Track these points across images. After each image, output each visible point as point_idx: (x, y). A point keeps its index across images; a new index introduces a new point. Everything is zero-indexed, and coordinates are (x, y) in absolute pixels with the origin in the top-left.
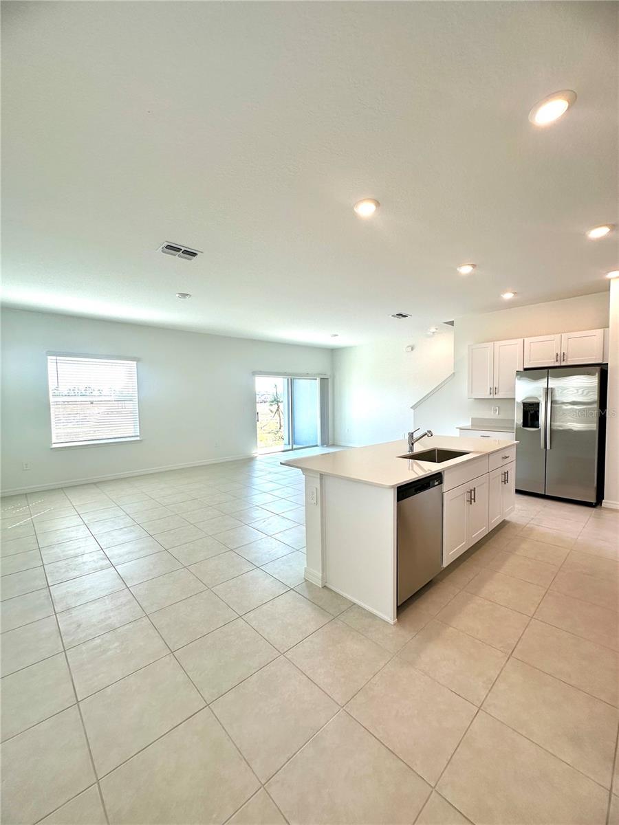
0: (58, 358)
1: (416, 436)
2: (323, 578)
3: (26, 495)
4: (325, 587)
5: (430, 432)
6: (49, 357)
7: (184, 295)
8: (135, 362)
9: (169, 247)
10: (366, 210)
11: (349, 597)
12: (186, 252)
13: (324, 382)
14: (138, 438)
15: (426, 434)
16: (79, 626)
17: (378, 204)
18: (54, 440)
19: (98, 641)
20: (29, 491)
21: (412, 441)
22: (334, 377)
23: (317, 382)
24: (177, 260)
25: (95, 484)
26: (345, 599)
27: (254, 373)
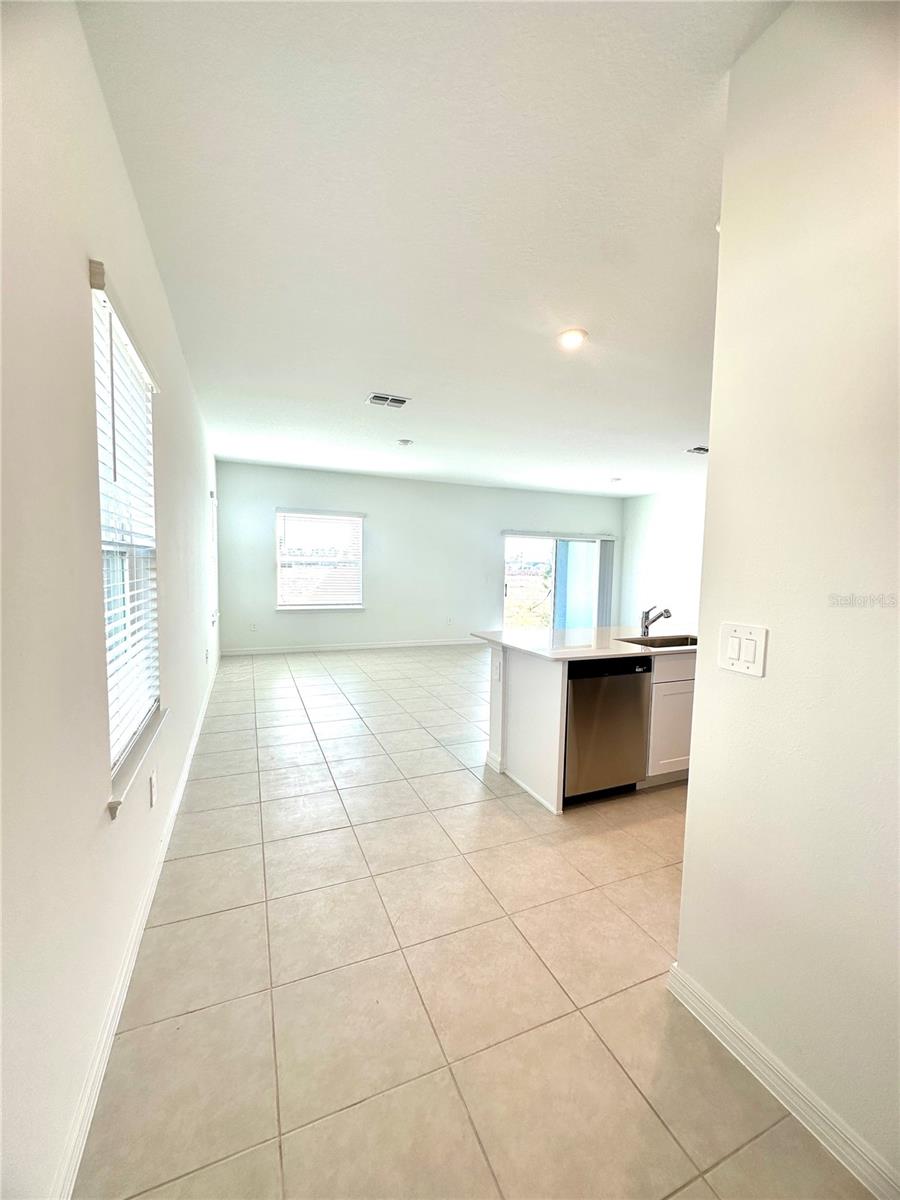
0: (286, 514)
1: (652, 616)
2: (502, 764)
3: (252, 656)
4: (504, 773)
5: (667, 611)
6: (278, 514)
7: (406, 442)
8: (361, 519)
9: (376, 398)
10: (572, 341)
11: (518, 781)
12: (395, 401)
13: (607, 546)
14: (361, 607)
15: (662, 615)
16: (273, 758)
17: (585, 333)
18: (280, 601)
19: (284, 771)
20: (254, 653)
21: (647, 620)
22: (623, 539)
23: (597, 546)
24: (386, 409)
25: (315, 653)
26: (519, 786)
27: (504, 533)
